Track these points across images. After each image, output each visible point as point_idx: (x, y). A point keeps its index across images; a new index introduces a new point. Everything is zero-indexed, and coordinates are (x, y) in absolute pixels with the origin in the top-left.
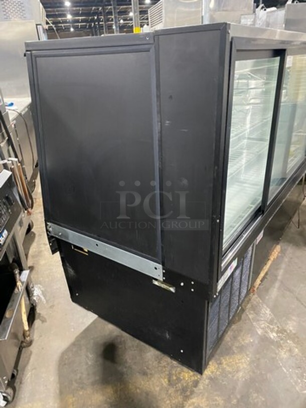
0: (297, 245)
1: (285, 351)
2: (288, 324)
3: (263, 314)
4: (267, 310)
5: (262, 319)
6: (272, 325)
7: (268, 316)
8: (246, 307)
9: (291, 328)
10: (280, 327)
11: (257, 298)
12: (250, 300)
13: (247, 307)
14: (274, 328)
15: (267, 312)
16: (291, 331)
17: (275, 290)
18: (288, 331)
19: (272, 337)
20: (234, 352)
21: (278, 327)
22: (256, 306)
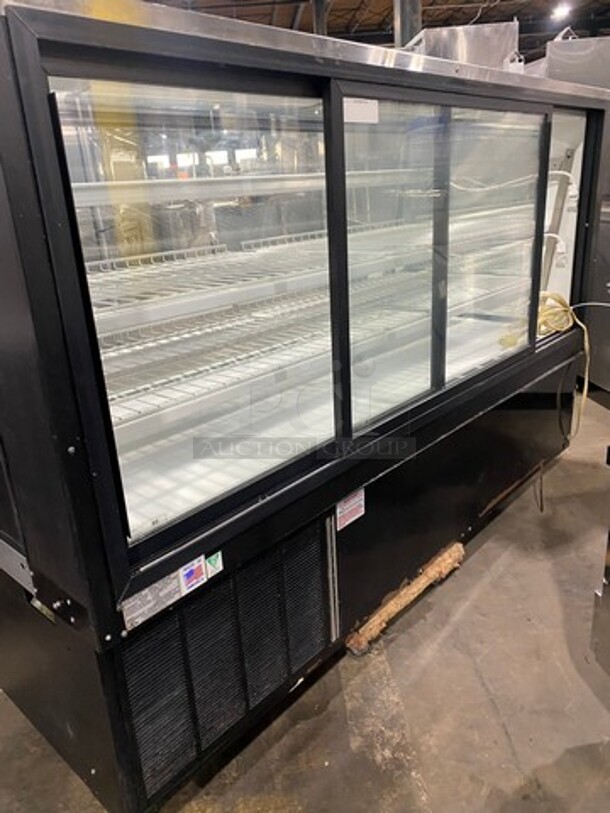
0: (526, 549)
1: (395, 796)
3: (381, 701)
4: (394, 693)
5: (374, 714)
6: (391, 729)
8: (348, 680)
10: (407, 735)
11: (382, 662)
12: (366, 665)
13: (352, 682)
14: (393, 737)
15: (392, 698)
17: (435, 646)
19: (379, 758)
20: (274, 789)
22: (373, 682)
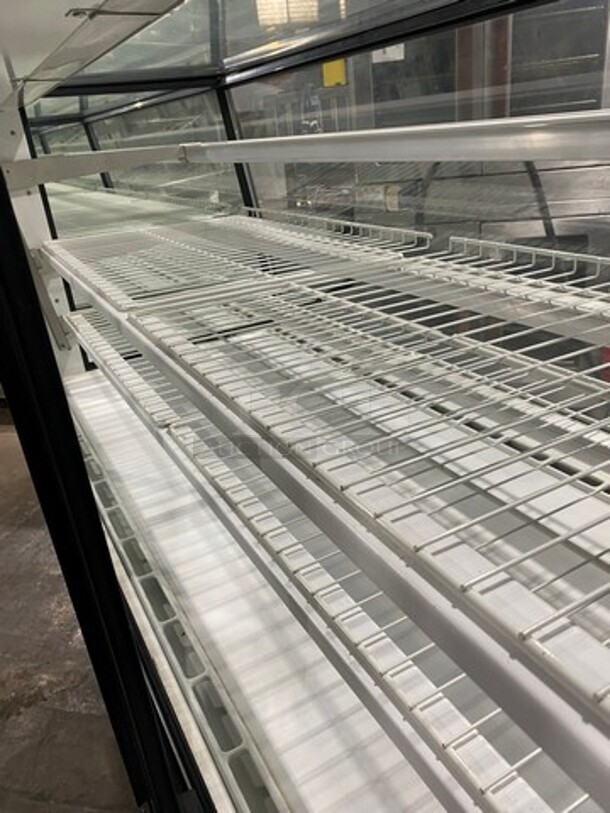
1: (12, 677)
2: (32, 721)
3: (88, 695)
4: (86, 708)
5: (82, 686)
6: (58, 693)
7: (75, 700)
9: (21, 719)
10: (43, 702)
14: (51, 691)
15: (84, 704)
16: (19, 714)
18: (22, 709)
21: (45, 700)
